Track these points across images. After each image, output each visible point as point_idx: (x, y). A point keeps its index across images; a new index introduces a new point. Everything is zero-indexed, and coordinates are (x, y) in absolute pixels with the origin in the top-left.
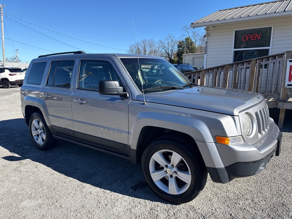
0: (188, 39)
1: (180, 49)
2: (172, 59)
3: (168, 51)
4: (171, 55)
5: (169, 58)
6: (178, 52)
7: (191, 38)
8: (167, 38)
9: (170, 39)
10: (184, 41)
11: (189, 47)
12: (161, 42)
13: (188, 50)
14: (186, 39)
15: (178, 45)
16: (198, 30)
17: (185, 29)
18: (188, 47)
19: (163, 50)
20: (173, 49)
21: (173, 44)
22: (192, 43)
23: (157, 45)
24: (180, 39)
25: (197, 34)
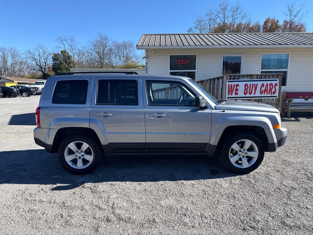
0: (65, 52)
1: (56, 62)
2: (47, 74)
3: (40, 64)
4: (45, 69)
5: (42, 72)
6: (53, 66)
7: (68, 51)
8: (37, 48)
9: (41, 49)
10: (60, 53)
11: (67, 61)
12: (30, 52)
13: (66, 64)
14: (62, 52)
15: (53, 57)
16: (75, 43)
17: (60, 40)
18: (65, 61)
19: (34, 63)
20: (46, 62)
21: (45, 56)
22: (69, 57)
23: (24, 56)
24: (55, 51)
25: (74, 47)
